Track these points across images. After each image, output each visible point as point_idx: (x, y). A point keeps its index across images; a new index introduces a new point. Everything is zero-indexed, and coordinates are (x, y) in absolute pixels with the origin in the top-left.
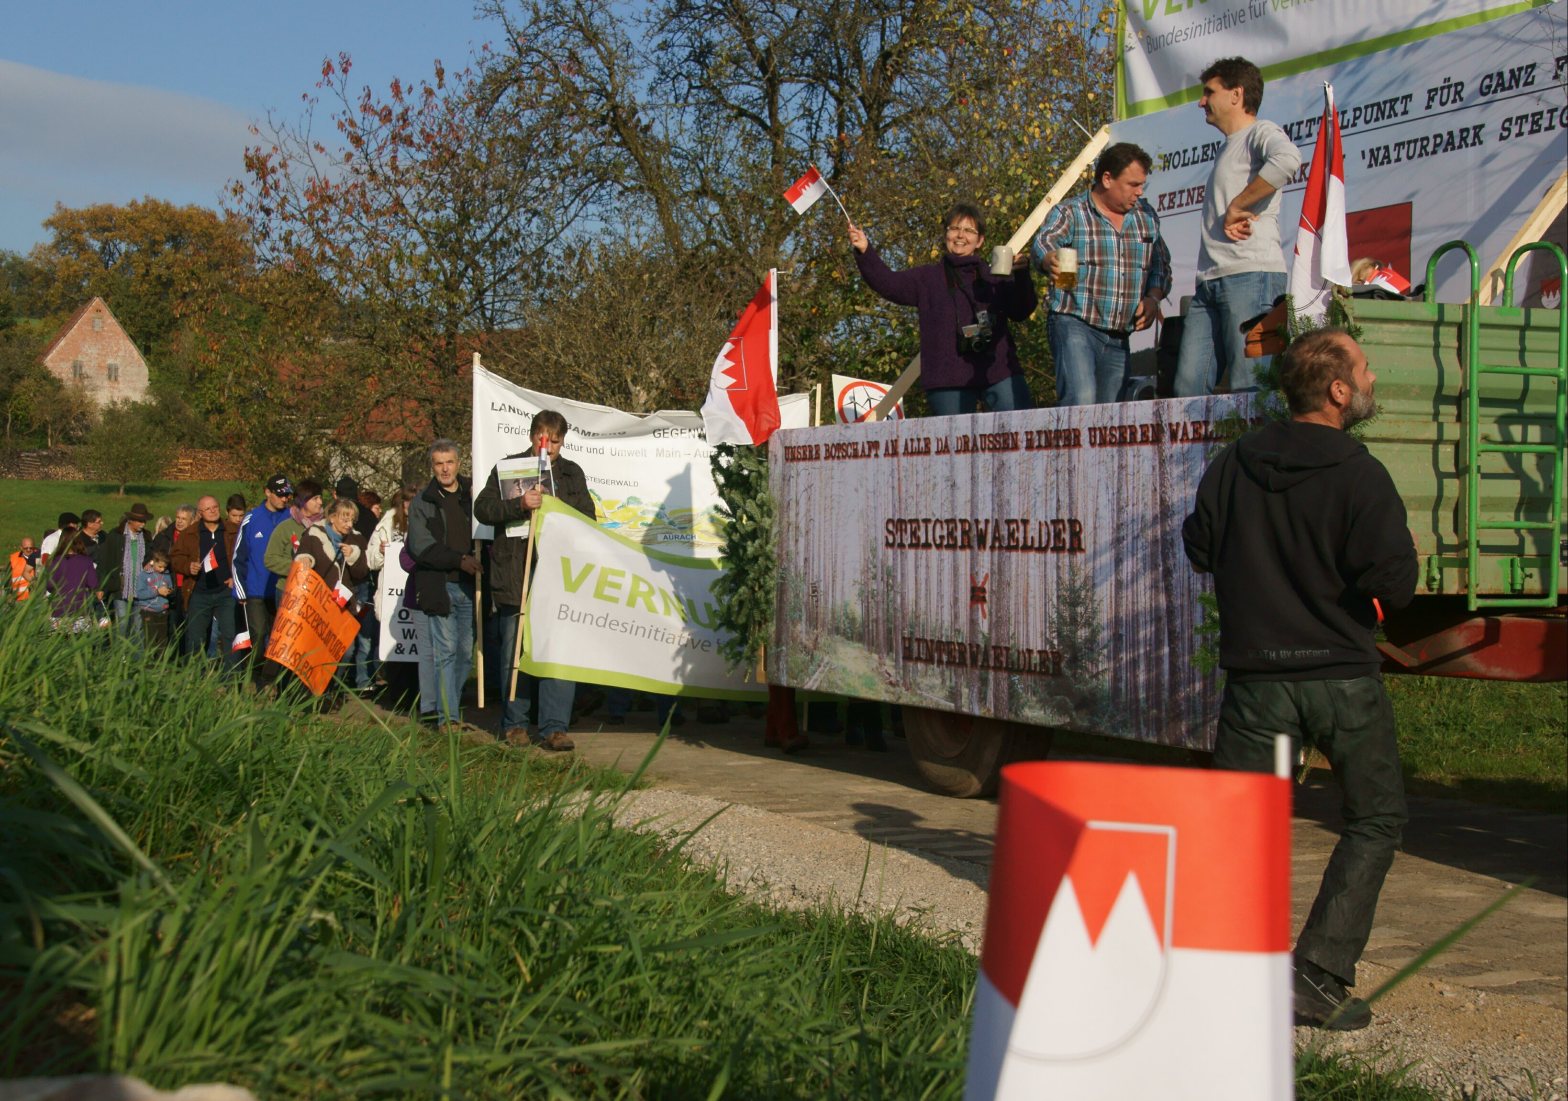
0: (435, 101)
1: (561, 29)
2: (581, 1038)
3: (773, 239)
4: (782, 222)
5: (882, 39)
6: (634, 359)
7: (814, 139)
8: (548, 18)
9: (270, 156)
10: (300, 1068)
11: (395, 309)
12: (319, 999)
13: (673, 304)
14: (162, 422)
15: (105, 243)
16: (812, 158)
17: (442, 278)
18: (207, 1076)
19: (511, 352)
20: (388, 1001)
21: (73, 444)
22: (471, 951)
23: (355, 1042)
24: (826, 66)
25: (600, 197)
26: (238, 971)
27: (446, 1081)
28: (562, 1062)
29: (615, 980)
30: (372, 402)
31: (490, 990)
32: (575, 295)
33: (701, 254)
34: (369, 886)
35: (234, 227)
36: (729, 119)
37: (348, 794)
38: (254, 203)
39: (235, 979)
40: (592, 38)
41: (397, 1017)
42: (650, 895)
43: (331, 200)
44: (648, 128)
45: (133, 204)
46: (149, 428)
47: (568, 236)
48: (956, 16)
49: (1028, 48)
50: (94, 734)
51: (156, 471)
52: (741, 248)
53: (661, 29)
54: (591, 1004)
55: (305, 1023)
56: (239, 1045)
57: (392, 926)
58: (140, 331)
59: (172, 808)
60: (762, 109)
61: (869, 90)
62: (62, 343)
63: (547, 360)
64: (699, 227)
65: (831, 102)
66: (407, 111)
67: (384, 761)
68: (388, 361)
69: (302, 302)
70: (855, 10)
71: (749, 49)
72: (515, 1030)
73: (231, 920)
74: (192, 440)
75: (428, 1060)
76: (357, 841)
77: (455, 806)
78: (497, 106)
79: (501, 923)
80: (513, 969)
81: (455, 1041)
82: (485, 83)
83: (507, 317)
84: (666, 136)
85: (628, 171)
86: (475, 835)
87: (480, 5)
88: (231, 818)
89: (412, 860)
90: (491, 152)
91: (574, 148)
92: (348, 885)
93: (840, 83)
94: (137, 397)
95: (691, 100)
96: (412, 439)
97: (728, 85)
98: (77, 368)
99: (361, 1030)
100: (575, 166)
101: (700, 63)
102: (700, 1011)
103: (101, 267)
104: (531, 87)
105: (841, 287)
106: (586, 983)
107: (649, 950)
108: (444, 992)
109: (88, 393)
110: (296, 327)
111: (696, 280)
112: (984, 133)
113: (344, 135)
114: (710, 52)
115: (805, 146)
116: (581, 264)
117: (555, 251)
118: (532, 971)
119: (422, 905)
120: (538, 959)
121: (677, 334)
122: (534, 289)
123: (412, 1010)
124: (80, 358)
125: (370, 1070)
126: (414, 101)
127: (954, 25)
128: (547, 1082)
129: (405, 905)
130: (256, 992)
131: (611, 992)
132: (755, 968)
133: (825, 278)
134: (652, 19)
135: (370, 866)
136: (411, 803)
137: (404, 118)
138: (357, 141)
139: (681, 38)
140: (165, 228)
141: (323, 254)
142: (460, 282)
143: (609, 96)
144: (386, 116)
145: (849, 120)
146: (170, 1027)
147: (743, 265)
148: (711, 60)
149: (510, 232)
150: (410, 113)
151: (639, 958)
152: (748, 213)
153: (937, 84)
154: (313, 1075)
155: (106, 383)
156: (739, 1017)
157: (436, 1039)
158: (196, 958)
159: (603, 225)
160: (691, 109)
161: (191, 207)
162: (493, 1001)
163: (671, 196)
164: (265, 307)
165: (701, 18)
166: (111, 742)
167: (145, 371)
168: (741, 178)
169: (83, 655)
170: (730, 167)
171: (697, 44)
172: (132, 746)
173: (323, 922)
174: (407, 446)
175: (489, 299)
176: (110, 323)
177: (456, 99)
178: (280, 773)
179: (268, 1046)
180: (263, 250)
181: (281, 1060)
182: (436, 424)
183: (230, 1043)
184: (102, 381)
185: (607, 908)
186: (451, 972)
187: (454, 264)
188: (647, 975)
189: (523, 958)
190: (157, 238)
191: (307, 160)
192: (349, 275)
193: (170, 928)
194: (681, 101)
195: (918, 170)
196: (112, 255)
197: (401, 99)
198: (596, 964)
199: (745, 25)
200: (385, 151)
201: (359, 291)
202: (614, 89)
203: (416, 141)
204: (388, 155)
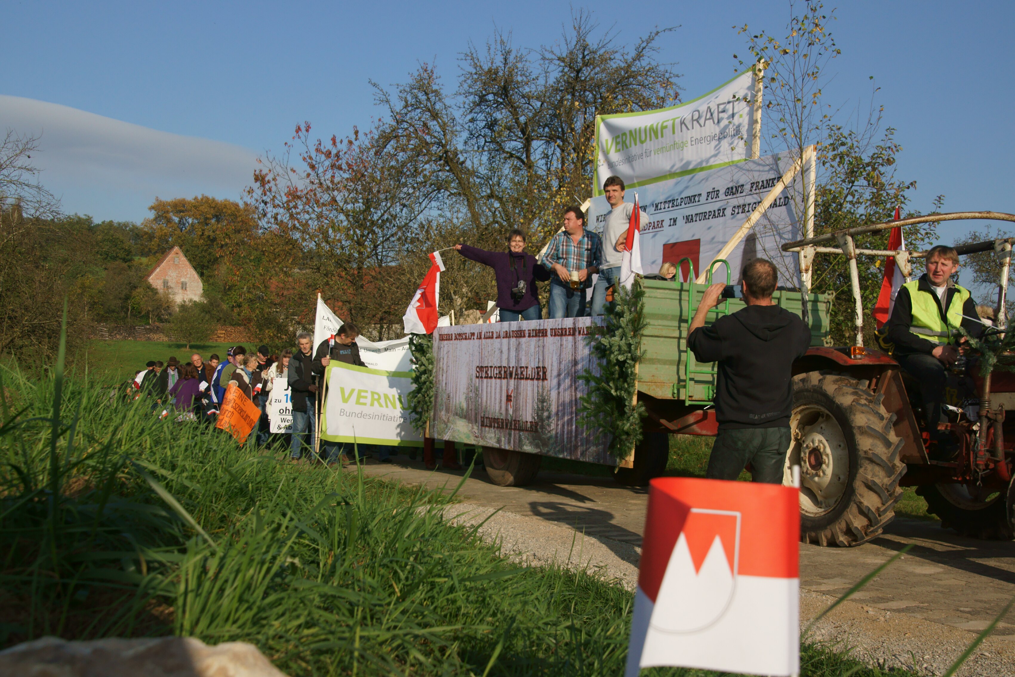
0: (353, 147)
1: (419, 111)
2: (426, 625)
4: (532, 212)
6: (455, 281)
7: (549, 169)
8: (412, 105)
9: (267, 174)
10: (281, 637)
11: (331, 254)
12: (291, 601)
14: (209, 312)
15: (181, 219)
16: (548, 179)
17: (355, 238)
18: (233, 638)
19: (391, 277)
20: (326, 604)
21: (163, 322)
22: (369, 579)
23: (309, 625)
24: (555, 132)
25: (438, 198)
26: (249, 587)
27: (357, 644)
28: (416, 637)
29: (444, 596)
31: (379, 600)
32: (424, 249)
33: (490, 228)
34: (317, 547)
35: (248, 211)
36: (505, 159)
37: (305, 500)
38: (259, 198)
39: (246, 592)
40: (435, 116)
41: (331, 612)
42: (462, 552)
43: (299, 197)
44: (463, 162)
45: (196, 199)
46: (203, 314)
47: (421, 218)
48: (623, 107)
50: (173, 467)
51: (206, 337)
53: (471, 112)
54: (432, 608)
55: (283, 614)
56: (249, 624)
57: (328, 567)
58: (199, 265)
59: (214, 505)
60: (522, 154)
62: (158, 270)
63: (410, 281)
64: (490, 214)
65: (558, 152)
66: (339, 152)
67: (324, 483)
68: (327, 281)
69: (283, 250)
71: (516, 122)
72: (392, 621)
73: (245, 560)
74: (225, 321)
75: (347, 635)
76: (310, 523)
77: (361, 506)
78: (385, 150)
79: (385, 566)
80: (391, 590)
81: (361, 625)
82: (379, 138)
83: (389, 259)
84: (473, 167)
85: (453, 185)
86: (372, 521)
87: (378, 98)
88: (245, 511)
89: (339, 534)
90: (382, 173)
91: (425, 172)
92: (305, 546)
93: (563, 141)
94: (197, 299)
95: (486, 148)
97: (505, 141)
98: (165, 283)
99: (312, 619)
100: (425, 182)
101: (491, 129)
102: (488, 613)
103: (179, 230)
104: (403, 140)
106: (429, 598)
108: (355, 601)
109: (171, 296)
110: (280, 263)
113: (306, 164)
114: (496, 124)
115: (545, 173)
116: (427, 232)
117: (414, 225)
118: (401, 591)
119: (344, 557)
120: (404, 585)
122: (403, 245)
123: (340, 609)
124: (167, 278)
125: (317, 639)
126: (343, 147)
128: (409, 648)
129: (335, 557)
130: (258, 597)
131: (442, 602)
132: (515, 591)
134: (466, 106)
135: (316, 535)
136: (338, 505)
137: (337, 155)
138: (313, 167)
139: (481, 117)
140: (212, 211)
141: (294, 225)
142: (365, 241)
143: (443, 146)
144: (328, 155)
145: (567, 160)
146: (213, 615)
148: (496, 128)
149: (392, 216)
150: (341, 154)
151: (457, 584)
154: (288, 641)
155: (180, 291)
156: (508, 616)
157: (351, 623)
158: (226, 581)
159: (440, 212)
160: (486, 153)
161: (226, 200)
162: (380, 605)
163: (475, 198)
164: (263, 252)
165: (491, 106)
166: (182, 471)
167: (201, 285)
168: (511, 189)
169: (168, 427)
170: (506, 184)
171: (489, 120)
172: (193, 474)
173: (293, 564)
175: (380, 250)
176: (183, 260)
177: (364, 146)
178: (270, 489)
179: (263, 626)
180: (263, 223)
181: (271, 632)
182: (351, 314)
183: (244, 624)
184: (179, 290)
185: (440, 559)
186: (360, 591)
187: (362, 232)
188: (460, 593)
189: (397, 584)
190: (208, 216)
191: (286, 177)
192: (308, 236)
193: (213, 565)
194: (481, 149)
196: (184, 224)
197: (336, 146)
198: (435, 588)
199: (514, 110)
200: (327, 173)
201: (312, 245)
202: (446, 142)
203: (344, 168)
204: (329, 175)
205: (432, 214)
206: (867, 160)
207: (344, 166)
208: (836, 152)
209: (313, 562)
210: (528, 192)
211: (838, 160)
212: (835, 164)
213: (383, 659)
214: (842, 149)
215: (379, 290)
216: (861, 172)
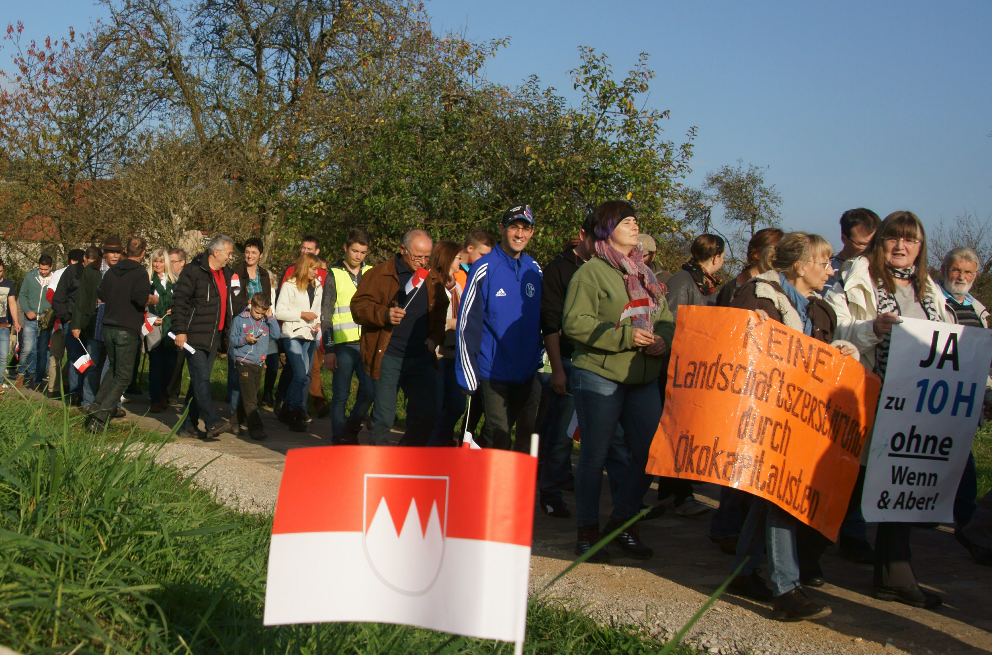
0: (69, 49)
1: (142, 12)
2: (133, 582)
3: (256, 135)
4: (262, 126)
5: (322, 27)
6: (175, 199)
7: (281, 80)
8: (134, 6)
11: (41, 165)
13: (198, 169)
16: (280, 91)
17: (68, 149)
19: (105, 192)
20: (26, 557)
22: (73, 532)
24: (290, 40)
25: (159, 107)
27: (59, 603)
28: (122, 595)
29: (152, 551)
30: (26, 217)
31: (83, 554)
32: (143, 162)
33: (215, 141)
34: (17, 492)
36: (234, 67)
40: (159, 18)
41: (31, 566)
42: (173, 504)
43: (8, 103)
47: (140, 128)
48: (364, 16)
49: (403, 36)
52: (238, 139)
53: (198, 15)
54: (139, 563)
57: (30, 515)
60: (253, 62)
61: (313, 55)
63: (125, 197)
64: (215, 126)
65: (292, 60)
66: (53, 54)
67: (26, 422)
68: (36, 194)
70: (307, 10)
71: (247, 28)
72: (96, 576)
75: (49, 591)
76: (11, 467)
77: (66, 449)
78: (104, 54)
79: (90, 516)
80: (97, 542)
81: (63, 581)
82: (98, 41)
83: (104, 172)
84: (198, 75)
85: (176, 93)
86: (77, 467)
89: (41, 479)
90: (99, 79)
91: (145, 79)
92: (5, 492)
93: (298, 50)
95: (213, 55)
96: (47, 239)
97: (234, 48)
99: (12, 573)
100: (146, 89)
101: (219, 35)
102: (200, 569)
104: (125, 44)
105: (294, 164)
106: (137, 552)
107: (173, 535)
108: (57, 553)
111: (211, 156)
112: (376, 82)
113: (17, 67)
114: (225, 29)
115: (276, 84)
116: (147, 144)
117: (133, 136)
118: (107, 544)
119: (46, 504)
120: (110, 537)
121: (200, 186)
122: (120, 157)
123: (40, 562)
125: (16, 595)
126: (57, 49)
127: (362, 21)
128: (114, 605)
129: (37, 504)
131: (150, 557)
132: (231, 546)
133: (284, 158)
134: (193, 9)
135: (17, 482)
136: (42, 447)
137: (51, 58)
138: (24, 70)
141: (2, 132)
142: (78, 151)
143: (167, 51)
144: (42, 57)
145: (301, 70)
147: (238, 149)
148: (225, 34)
149: (108, 125)
150: (55, 56)
151: (167, 538)
152: (242, 120)
153: (352, 53)
156: (222, 573)
157: (53, 580)
159: (161, 122)
160: (213, 60)
162: (85, 560)
163: (200, 108)
165: (220, 10)
168: (239, 100)
170: (233, 94)
171: (218, 24)
174: (44, 242)
175: (94, 162)
177: (81, 49)
182: (61, 231)
185: (150, 510)
186: (62, 542)
187: (75, 141)
188: (170, 549)
189: (102, 536)
192: (16, 145)
194: (207, 56)
195: (338, 100)
197: (50, 48)
198: (143, 541)
199: (245, 15)
200: (40, 77)
201: (21, 154)
202: (170, 47)
203: (57, 71)
204: (41, 79)
205: (152, 125)
206: (620, 85)
207: (58, 70)
208: (588, 75)
209: (12, 508)
210: (257, 104)
211: (590, 83)
212: (587, 87)
213: (87, 619)
214: (595, 72)
215: (92, 205)
216: (614, 98)
